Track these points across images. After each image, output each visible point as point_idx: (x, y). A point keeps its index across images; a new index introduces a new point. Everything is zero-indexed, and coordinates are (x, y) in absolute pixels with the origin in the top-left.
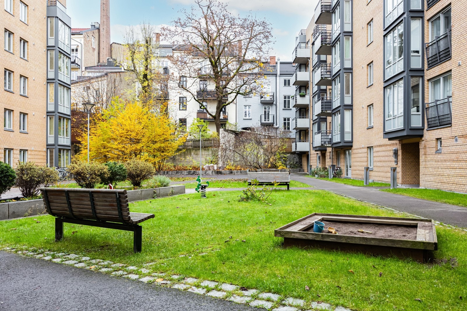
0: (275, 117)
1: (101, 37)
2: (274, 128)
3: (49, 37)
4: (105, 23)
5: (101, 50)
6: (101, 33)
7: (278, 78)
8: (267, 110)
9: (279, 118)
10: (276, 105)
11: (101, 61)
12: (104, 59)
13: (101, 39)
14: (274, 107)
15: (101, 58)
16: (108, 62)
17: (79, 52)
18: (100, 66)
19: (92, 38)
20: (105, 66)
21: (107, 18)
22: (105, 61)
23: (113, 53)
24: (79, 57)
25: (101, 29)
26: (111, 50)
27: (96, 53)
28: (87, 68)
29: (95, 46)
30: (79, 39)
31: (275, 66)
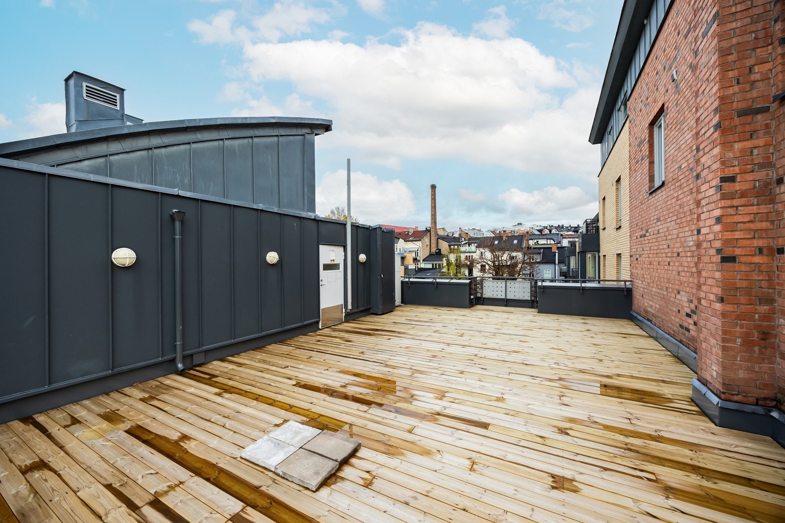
1: (432, 236)
4: (434, 227)
5: (432, 244)
6: (432, 234)
7: (557, 266)
11: (432, 252)
12: (434, 250)
13: (431, 238)
15: (432, 249)
16: (436, 252)
17: (419, 252)
18: (431, 255)
19: (426, 240)
20: (434, 255)
21: (435, 223)
22: (434, 251)
23: (439, 245)
24: (419, 255)
25: (432, 231)
26: (437, 243)
27: (429, 247)
28: (423, 261)
29: (428, 243)
30: (419, 243)
31: (555, 252)
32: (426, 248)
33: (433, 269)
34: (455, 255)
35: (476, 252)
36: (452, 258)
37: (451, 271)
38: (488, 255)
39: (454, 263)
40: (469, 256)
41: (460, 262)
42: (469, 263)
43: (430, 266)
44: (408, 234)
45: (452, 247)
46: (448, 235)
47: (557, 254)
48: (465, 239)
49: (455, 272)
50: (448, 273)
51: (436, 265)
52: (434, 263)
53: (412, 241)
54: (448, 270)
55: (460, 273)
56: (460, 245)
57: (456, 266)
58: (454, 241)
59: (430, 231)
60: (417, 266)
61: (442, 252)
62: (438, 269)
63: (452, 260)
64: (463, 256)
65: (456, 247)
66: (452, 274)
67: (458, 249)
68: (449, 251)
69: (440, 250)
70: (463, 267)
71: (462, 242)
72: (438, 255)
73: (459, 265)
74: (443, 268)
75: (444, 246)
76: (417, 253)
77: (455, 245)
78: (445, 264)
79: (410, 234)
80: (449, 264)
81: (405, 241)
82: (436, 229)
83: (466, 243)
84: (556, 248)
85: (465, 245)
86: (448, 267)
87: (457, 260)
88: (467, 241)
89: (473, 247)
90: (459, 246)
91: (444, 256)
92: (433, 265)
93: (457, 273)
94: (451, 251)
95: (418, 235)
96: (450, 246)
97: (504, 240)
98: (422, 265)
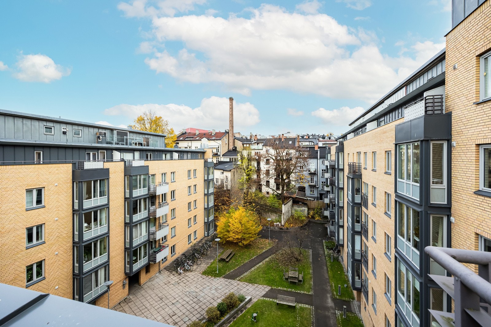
0: (317, 182)
1: (230, 137)
2: (316, 187)
3: (205, 176)
4: (231, 130)
5: (230, 143)
6: (230, 135)
7: (318, 160)
8: (312, 177)
9: (319, 182)
10: (317, 175)
11: (230, 149)
12: (231, 147)
13: (229, 138)
14: (316, 176)
15: (230, 147)
16: (233, 149)
17: (219, 148)
18: (229, 151)
19: (225, 139)
20: (231, 151)
21: (232, 127)
22: (231, 149)
23: (235, 144)
24: (219, 151)
25: (230, 133)
26: (234, 142)
27: (227, 145)
28: (223, 155)
29: (227, 142)
30: (219, 142)
31: (318, 151)
32: (225, 146)
33: (230, 162)
34: (247, 152)
35: (262, 150)
36: (245, 153)
37: (244, 164)
38: (272, 152)
39: (246, 158)
40: (258, 152)
41: (251, 157)
42: (257, 158)
43: (228, 160)
44: (211, 134)
45: (245, 145)
46: (242, 138)
47: (319, 152)
48: (254, 139)
49: (247, 164)
50: (242, 165)
51: (232, 159)
52: (231, 157)
53: (214, 140)
54: (242, 163)
55: (251, 165)
56: (251, 143)
57: (248, 160)
58: (246, 141)
59: (228, 133)
60: (218, 159)
61: (238, 149)
62: (233, 162)
63: (245, 155)
64: (253, 153)
65: (248, 145)
66: (245, 166)
67: (249, 147)
68: (242, 148)
69: (236, 148)
70: (253, 160)
71: (252, 141)
72: (234, 151)
73: (250, 160)
74: (238, 161)
75: (239, 145)
76: (218, 150)
77: (247, 144)
78: (239, 158)
79: (213, 134)
80: (242, 158)
81: (208, 140)
82: (233, 131)
83: (255, 143)
84: (317, 147)
85: (254, 144)
86: (242, 160)
87: (248, 155)
88: (256, 141)
89: (260, 146)
90: (250, 145)
91: (238, 152)
92: (230, 159)
93: (248, 165)
94: (244, 149)
95: (218, 136)
96: (243, 144)
97: (283, 141)
98: (222, 159)
